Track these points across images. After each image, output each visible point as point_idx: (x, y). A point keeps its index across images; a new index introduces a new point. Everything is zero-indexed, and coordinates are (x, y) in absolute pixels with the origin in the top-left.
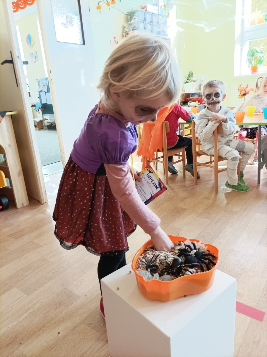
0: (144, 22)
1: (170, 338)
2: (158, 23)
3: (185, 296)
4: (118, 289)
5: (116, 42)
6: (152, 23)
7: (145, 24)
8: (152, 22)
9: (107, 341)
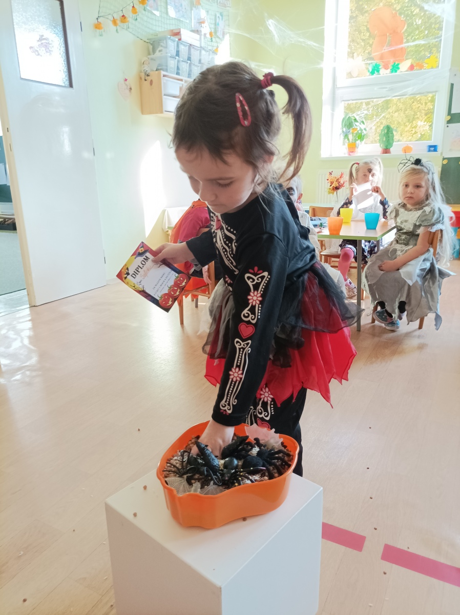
0: (177, 57)
1: (221, 588)
2: (200, 61)
3: (244, 519)
4: (135, 515)
5: (129, 87)
6: (190, 61)
7: (178, 61)
8: (189, 59)
9: (112, 606)
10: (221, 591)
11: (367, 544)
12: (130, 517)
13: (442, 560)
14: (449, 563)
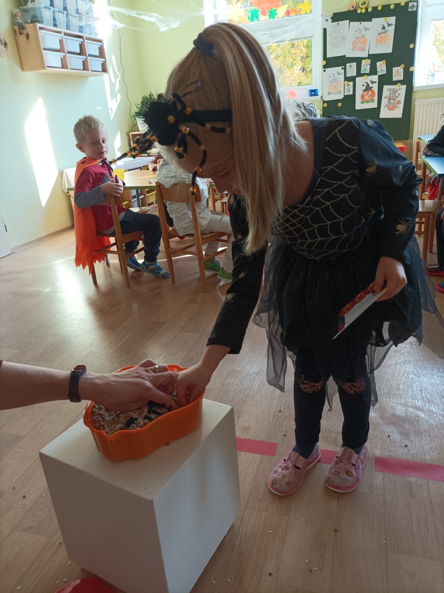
0: (52, 8)
2: (77, 10)
6: (67, 11)
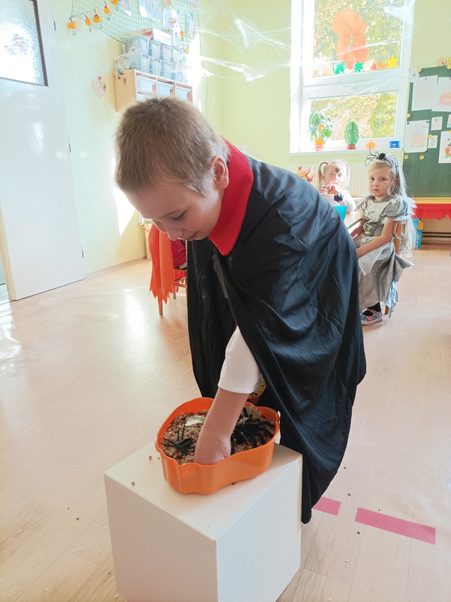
0: (150, 56)
1: (216, 541)
2: (172, 59)
3: (233, 484)
4: (133, 484)
5: (103, 85)
6: (163, 59)
7: (151, 60)
8: (161, 57)
9: (109, 573)
10: (216, 544)
11: (341, 508)
12: (129, 485)
13: (409, 519)
14: (415, 522)
